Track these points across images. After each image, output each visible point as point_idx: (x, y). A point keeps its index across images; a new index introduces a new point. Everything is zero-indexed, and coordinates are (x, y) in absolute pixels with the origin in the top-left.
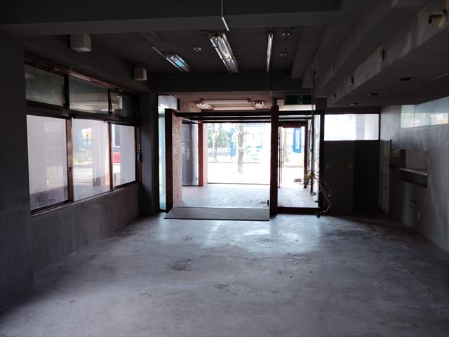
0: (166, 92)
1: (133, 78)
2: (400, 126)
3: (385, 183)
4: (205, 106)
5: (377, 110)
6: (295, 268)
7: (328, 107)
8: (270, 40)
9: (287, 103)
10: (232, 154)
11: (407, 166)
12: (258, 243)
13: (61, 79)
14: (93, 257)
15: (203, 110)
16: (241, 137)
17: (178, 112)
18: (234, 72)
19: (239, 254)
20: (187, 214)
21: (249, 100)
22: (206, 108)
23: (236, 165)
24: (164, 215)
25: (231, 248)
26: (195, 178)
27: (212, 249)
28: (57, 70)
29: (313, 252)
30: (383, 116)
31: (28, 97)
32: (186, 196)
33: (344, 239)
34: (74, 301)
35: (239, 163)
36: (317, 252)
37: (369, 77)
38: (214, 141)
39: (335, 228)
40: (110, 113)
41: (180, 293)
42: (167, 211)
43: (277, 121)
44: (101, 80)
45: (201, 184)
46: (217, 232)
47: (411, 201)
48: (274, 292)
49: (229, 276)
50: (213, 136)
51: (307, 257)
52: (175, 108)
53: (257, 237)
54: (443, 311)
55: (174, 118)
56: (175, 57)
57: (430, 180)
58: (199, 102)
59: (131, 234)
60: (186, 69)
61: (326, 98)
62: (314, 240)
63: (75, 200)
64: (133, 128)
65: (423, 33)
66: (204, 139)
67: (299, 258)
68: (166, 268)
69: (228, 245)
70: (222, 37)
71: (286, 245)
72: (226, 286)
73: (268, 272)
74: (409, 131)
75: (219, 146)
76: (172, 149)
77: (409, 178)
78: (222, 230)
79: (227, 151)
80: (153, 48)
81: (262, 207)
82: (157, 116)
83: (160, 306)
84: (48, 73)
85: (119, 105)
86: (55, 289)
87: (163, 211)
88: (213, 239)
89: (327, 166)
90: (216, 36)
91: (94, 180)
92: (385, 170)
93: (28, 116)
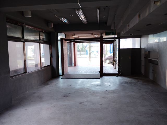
0: (61, 31)
1: (48, 26)
2: (148, 43)
3: (143, 63)
4: (76, 36)
5: (140, 37)
6: (109, 96)
7: (121, 36)
8: (98, 11)
9: (106, 35)
10: (87, 54)
11: (151, 57)
12: (95, 87)
13: (21, 27)
14: (34, 93)
15: (75, 38)
16: (90, 48)
17: (66, 39)
18: (86, 23)
19: (88, 91)
20: (69, 77)
21: (92, 34)
22: (76, 37)
23: (88, 58)
24: (61, 77)
25: (85, 89)
26: (73, 63)
27: (78, 89)
28: (19, 24)
29: (115, 90)
30: (142, 39)
31: (8, 35)
32: (69, 70)
33: (127, 85)
34: (27, 109)
35: (89, 58)
36: (117, 90)
37: (135, 24)
38: (80, 50)
39: (124, 81)
40: (40, 40)
41: (66, 106)
42: (62, 76)
43: (102, 41)
44: (36, 28)
45: (75, 66)
46: (80, 83)
47: (152, 70)
48: (100, 105)
49: (84, 99)
50: (80, 48)
51: (113, 92)
52: (64, 37)
53: (95, 85)
54: (163, 110)
55: (64, 41)
56: (63, 18)
57: (159, 62)
58: (73, 35)
59: (49, 85)
60: (68, 23)
61: (120, 33)
62: (116, 85)
63: (27, 72)
64: (49, 45)
65: (152, 8)
66: (76, 49)
67: (110, 92)
68: (61, 96)
69: (84, 88)
70: (80, 11)
71: (106, 87)
72: (83, 103)
73: (98, 97)
74: (151, 44)
75: (82, 51)
76: (63, 53)
77: (152, 62)
78: (82, 82)
79: (85, 53)
80: (55, 15)
81: (97, 73)
82: (58, 40)
83: (58, 110)
84: (15, 25)
85: (43, 37)
86: (20, 105)
87: (61, 76)
88: (79, 86)
89: (121, 58)
90: (78, 10)
91: (35, 65)
92: (143, 59)
93: (8, 42)
